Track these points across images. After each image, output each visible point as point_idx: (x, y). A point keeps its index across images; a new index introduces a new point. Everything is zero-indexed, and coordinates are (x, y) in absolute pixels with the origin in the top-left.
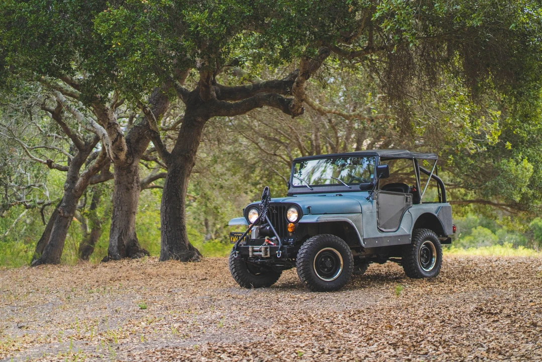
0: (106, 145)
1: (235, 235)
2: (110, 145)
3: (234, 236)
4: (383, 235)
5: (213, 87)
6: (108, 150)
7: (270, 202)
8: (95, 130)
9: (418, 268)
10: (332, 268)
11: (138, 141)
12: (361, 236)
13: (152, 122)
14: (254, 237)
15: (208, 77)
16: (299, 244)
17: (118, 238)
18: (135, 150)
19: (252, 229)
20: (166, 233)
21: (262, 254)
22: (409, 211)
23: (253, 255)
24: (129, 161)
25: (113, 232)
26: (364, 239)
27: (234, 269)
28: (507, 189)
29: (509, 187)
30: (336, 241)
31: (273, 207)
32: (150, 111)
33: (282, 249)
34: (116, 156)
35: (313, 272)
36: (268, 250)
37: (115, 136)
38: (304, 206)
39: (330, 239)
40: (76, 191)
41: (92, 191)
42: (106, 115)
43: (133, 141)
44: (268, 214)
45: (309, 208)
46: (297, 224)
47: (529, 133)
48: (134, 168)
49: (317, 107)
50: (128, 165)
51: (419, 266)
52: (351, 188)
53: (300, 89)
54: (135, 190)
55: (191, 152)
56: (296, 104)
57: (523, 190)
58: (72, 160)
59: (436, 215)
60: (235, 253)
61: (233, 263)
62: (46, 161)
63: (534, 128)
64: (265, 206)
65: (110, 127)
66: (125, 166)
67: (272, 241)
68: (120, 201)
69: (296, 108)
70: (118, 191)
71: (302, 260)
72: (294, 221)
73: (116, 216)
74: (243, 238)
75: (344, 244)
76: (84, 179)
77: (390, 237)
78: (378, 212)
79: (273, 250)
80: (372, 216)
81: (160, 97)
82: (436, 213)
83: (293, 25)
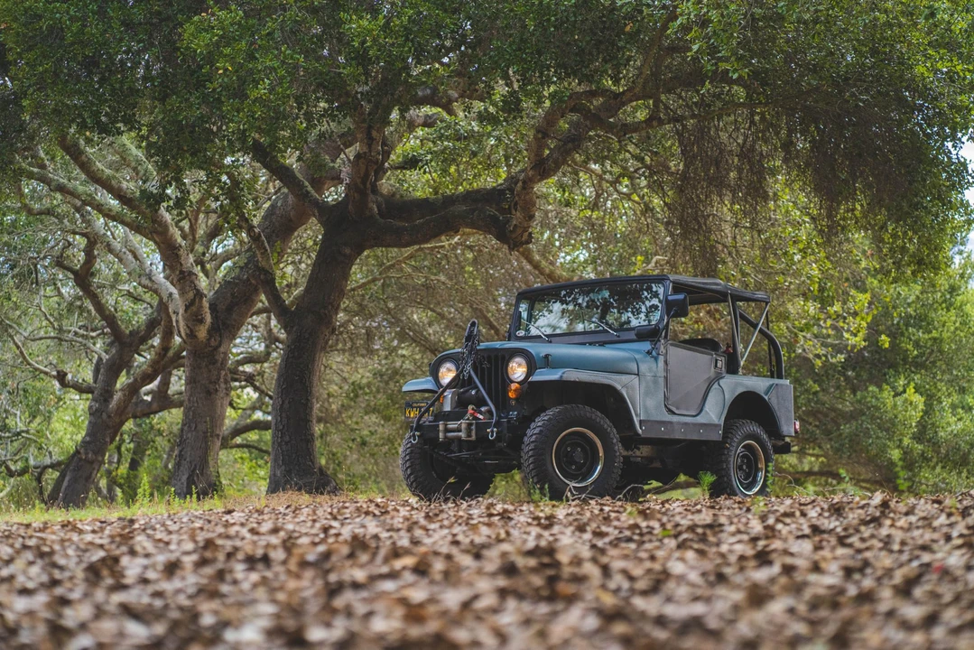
0: (174, 313)
1: (415, 405)
2: (181, 311)
3: (413, 408)
4: (675, 419)
5: (372, 197)
6: (177, 321)
7: (478, 348)
8: (156, 286)
9: (732, 485)
10: (585, 463)
11: (230, 309)
12: (636, 415)
13: (262, 254)
14: (447, 408)
15: (367, 175)
16: (526, 421)
17: (188, 478)
18: (224, 324)
19: (445, 394)
20: (280, 445)
21: (463, 435)
22: (719, 384)
23: (446, 437)
24: (213, 343)
25: (179, 469)
26: (640, 421)
27: (409, 470)
28: (878, 438)
29: (880, 435)
30: (593, 418)
31: (483, 357)
32: (259, 234)
33: (498, 424)
34: (191, 331)
35: (550, 469)
36: (473, 427)
37: (191, 295)
38: (538, 355)
39: (582, 412)
40: (109, 417)
41: (132, 441)
42: (178, 256)
43: (222, 307)
44: (475, 368)
45: (547, 356)
46: (526, 384)
47: (917, 344)
48: (222, 355)
49: (547, 271)
50: (211, 349)
51: (734, 483)
52: (619, 337)
53: (528, 194)
54: (222, 395)
55: (330, 307)
56: (520, 223)
57: (906, 441)
58: (104, 361)
59: (766, 398)
60: (414, 436)
61: (408, 457)
62: (54, 373)
63: (926, 336)
64: (470, 353)
65: (184, 278)
66: (206, 350)
67: (481, 413)
68: (194, 413)
69: (519, 231)
70: (191, 395)
71: (532, 446)
72: (519, 380)
73: (185, 440)
74: (427, 410)
75: (607, 424)
76: (125, 395)
77: (686, 424)
78: (666, 378)
79: (481, 427)
80: (655, 382)
81: (273, 232)
82: (766, 395)
83: (528, 48)
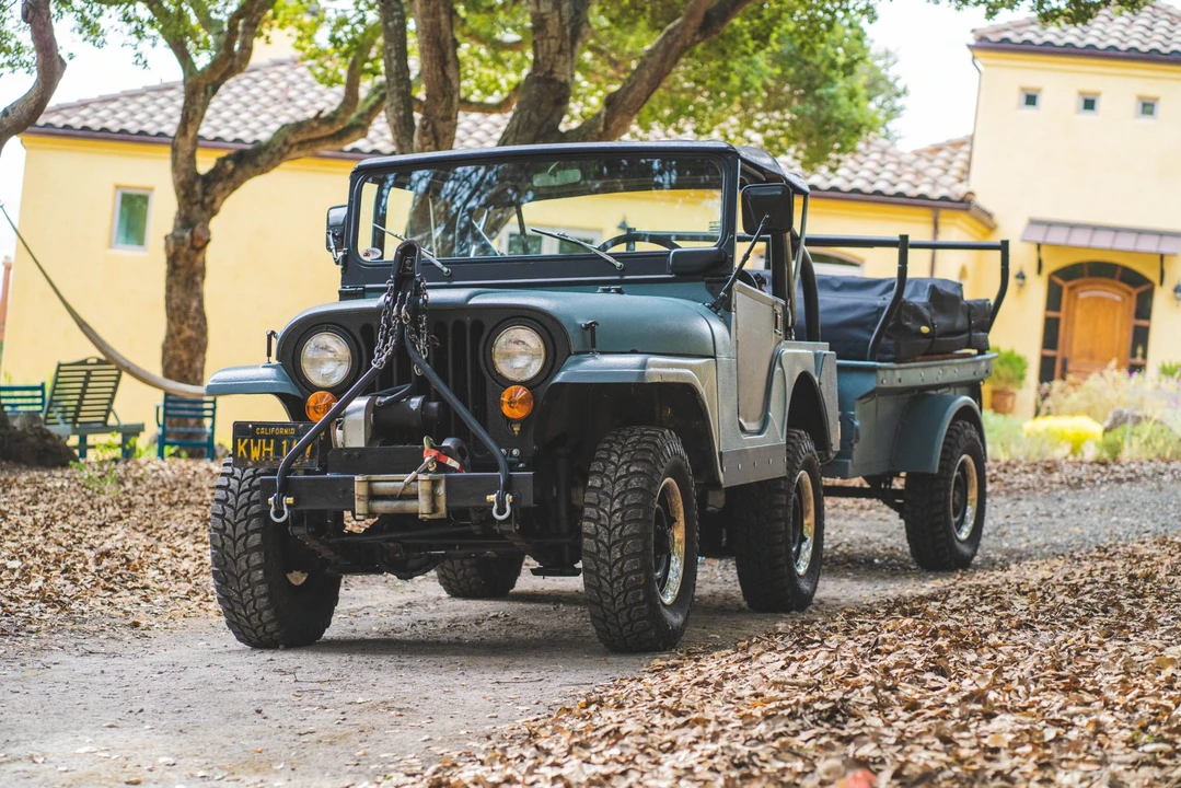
1: (263, 431)
3: (256, 438)
12: (717, 444)
14: (358, 441)
19: (348, 408)
21: (422, 506)
22: (780, 362)
23: (370, 511)
26: (721, 455)
36: (441, 490)
45: (591, 328)
46: (544, 389)
59: (817, 382)
67: (451, 454)
72: (527, 377)
77: (758, 450)
78: (737, 360)
80: (730, 370)
